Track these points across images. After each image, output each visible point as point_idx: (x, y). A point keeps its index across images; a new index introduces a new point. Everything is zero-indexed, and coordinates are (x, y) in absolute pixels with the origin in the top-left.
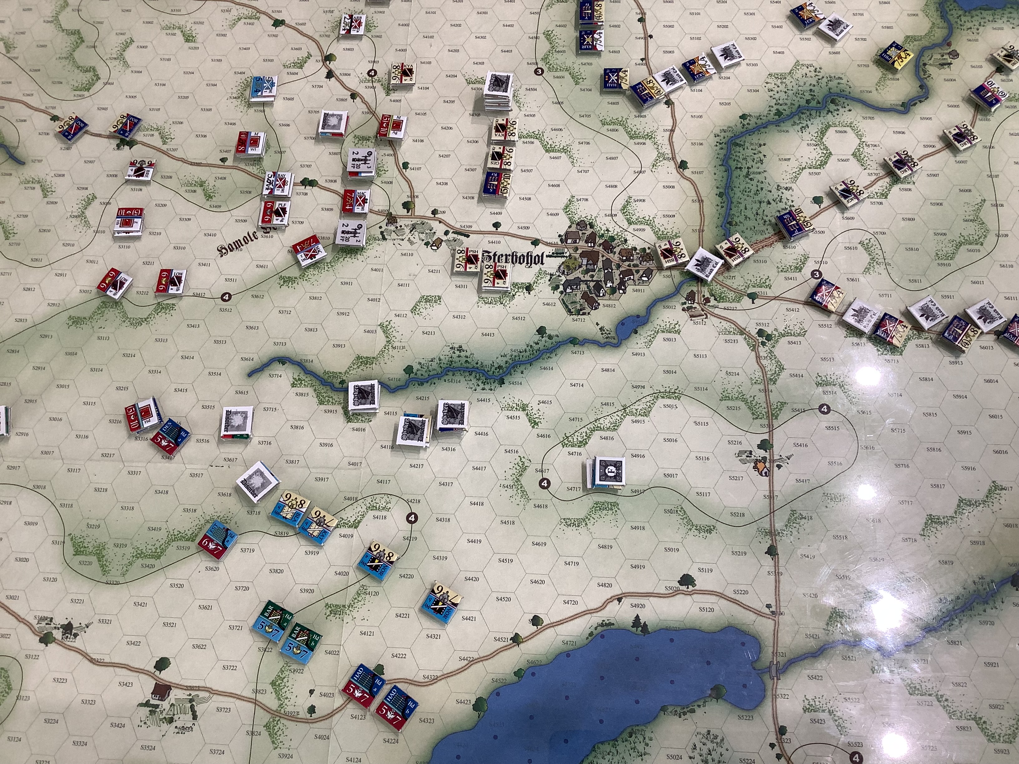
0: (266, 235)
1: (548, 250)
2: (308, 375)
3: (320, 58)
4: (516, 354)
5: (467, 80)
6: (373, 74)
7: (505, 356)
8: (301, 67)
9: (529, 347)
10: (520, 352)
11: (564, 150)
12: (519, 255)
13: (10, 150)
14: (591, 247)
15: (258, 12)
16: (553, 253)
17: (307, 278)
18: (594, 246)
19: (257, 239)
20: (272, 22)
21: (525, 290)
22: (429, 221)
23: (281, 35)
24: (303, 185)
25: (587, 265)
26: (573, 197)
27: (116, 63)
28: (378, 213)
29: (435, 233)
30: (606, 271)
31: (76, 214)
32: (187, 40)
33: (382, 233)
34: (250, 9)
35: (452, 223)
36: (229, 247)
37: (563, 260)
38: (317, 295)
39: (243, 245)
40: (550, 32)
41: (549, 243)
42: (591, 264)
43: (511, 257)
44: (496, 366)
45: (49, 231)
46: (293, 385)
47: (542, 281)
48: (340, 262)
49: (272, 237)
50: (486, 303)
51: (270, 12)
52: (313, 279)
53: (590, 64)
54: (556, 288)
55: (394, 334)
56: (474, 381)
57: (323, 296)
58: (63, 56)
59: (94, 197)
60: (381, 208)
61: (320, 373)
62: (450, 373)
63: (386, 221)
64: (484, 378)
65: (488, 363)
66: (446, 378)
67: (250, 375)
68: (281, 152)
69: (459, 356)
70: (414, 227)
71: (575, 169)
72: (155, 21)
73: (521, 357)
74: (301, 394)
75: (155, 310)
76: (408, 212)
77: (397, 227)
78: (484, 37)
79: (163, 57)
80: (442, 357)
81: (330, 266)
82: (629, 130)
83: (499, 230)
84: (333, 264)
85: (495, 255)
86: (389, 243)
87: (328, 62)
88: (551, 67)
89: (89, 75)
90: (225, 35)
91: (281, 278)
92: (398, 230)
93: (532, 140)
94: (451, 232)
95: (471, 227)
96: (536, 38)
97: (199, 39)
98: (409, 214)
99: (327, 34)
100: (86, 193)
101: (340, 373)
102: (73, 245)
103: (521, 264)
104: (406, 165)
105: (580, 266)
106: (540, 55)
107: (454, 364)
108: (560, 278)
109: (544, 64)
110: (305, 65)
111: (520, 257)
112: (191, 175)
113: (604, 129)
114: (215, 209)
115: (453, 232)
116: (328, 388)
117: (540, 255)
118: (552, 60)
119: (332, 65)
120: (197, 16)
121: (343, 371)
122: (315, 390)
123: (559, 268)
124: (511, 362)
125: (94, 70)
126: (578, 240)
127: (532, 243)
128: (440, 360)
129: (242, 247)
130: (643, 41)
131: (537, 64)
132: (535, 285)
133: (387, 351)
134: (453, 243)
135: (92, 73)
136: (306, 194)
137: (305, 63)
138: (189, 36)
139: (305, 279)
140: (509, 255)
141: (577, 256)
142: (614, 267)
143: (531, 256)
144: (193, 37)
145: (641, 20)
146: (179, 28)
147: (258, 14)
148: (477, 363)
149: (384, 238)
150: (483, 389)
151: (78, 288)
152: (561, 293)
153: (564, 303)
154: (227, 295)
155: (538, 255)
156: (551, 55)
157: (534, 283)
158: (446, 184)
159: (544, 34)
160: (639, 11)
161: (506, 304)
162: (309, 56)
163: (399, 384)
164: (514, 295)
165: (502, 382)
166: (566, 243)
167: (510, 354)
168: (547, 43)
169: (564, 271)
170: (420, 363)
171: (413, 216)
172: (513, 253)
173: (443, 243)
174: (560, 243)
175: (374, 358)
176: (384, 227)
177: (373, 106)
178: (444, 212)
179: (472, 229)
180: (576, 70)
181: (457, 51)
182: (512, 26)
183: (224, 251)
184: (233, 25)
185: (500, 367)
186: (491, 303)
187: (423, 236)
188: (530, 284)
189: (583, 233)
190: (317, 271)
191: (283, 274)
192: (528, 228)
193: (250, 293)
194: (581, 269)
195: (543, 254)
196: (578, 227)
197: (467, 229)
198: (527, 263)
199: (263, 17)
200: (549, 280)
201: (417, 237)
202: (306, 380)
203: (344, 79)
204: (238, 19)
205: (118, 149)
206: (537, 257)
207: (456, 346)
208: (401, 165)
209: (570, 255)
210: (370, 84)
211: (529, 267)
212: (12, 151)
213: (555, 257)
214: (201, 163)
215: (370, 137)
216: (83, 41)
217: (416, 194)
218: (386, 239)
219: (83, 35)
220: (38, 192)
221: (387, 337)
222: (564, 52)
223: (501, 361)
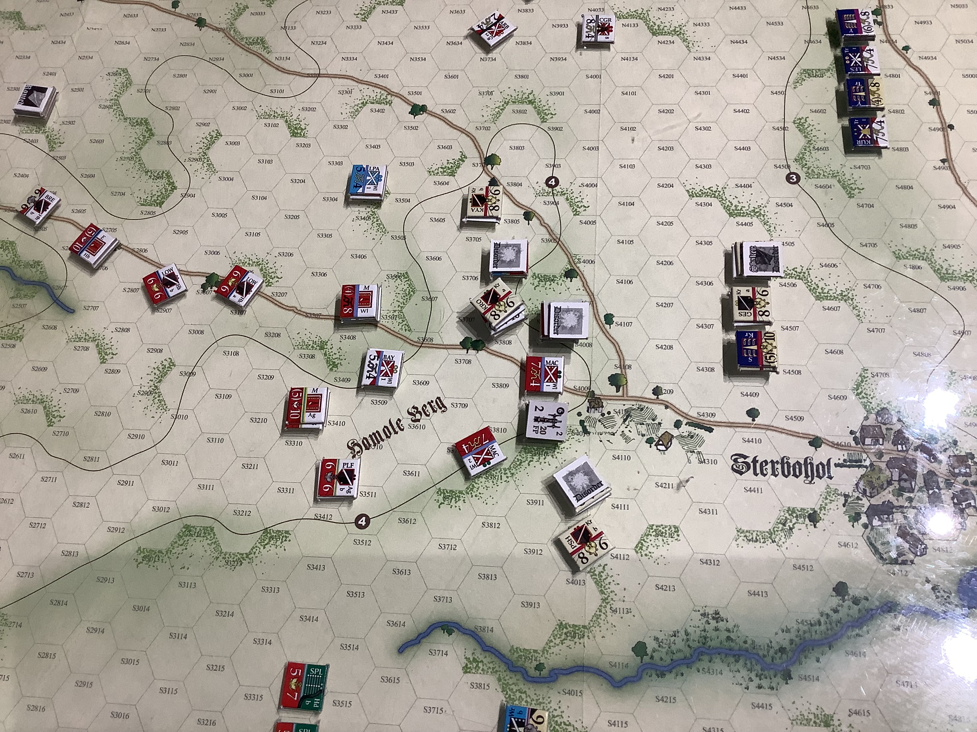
0: (416, 424)
1: (838, 456)
2: (487, 654)
3: (478, 161)
4: (806, 628)
5: (688, 191)
6: (553, 184)
7: (788, 631)
8: (452, 174)
9: (825, 617)
10: (811, 625)
11: (844, 297)
12: (792, 462)
13: (55, 291)
14: (902, 451)
15: (389, 94)
16: (845, 460)
17: (478, 493)
18: (907, 451)
19: (403, 430)
20: (409, 108)
21: (807, 519)
22: (650, 406)
23: (422, 127)
24: (464, 348)
25: (900, 480)
26: (865, 370)
27: (197, 165)
28: (574, 391)
29: (660, 424)
30: (931, 492)
31: (146, 389)
32: (294, 134)
33: (582, 422)
34: (379, 90)
35: (685, 409)
36: (363, 442)
37: (862, 471)
38: (494, 521)
39: (383, 440)
40: (803, 121)
41: (837, 444)
42: (906, 480)
43: (779, 466)
44: (777, 648)
45: (109, 414)
46: (466, 670)
47: (832, 506)
48: (523, 468)
49: (424, 427)
50: (749, 540)
51: (404, 93)
52: (486, 494)
53: (868, 167)
54: (855, 518)
55: (613, 587)
56: (744, 673)
57: (503, 521)
58: (126, 155)
59: (172, 364)
60: (578, 384)
61: (505, 651)
62: (706, 658)
63: (587, 404)
64: (758, 668)
65: (762, 641)
66: (698, 665)
67: (402, 650)
68: (431, 299)
69: (717, 629)
70: (627, 415)
71: (864, 327)
72: (250, 106)
73: (814, 633)
74: (479, 686)
75: (261, 540)
76: (618, 391)
77: (603, 415)
78: (708, 129)
79: (262, 158)
80: (690, 630)
81: (509, 475)
82: (938, 267)
83: (758, 420)
84: (513, 471)
85: (755, 461)
86: (594, 438)
87: (489, 167)
88: (810, 171)
89: (162, 183)
90: (346, 127)
91: (440, 492)
92: (606, 418)
93: (793, 281)
94: (684, 423)
95: (713, 415)
96: (784, 129)
97: (311, 131)
98: (620, 393)
99: (486, 125)
100: (158, 358)
101: (535, 651)
102: (143, 437)
103: (797, 477)
104: (609, 319)
105: (889, 483)
106: (792, 155)
107: (709, 643)
108: (860, 502)
109: (799, 167)
110: (459, 171)
111: (794, 465)
112: (306, 332)
113: (900, 266)
114: (341, 384)
115: (689, 424)
116: (519, 676)
117: (825, 464)
118: (810, 160)
119: (496, 171)
120: (306, 100)
121: (539, 648)
122: (499, 680)
123: (857, 485)
124: (797, 640)
125: (169, 176)
126: (881, 440)
127: (811, 444)
128: (687, 634)
129: (381, 443)
130: (940, 133)
131: (789, 167)
132: (823, 512)
133: (603, 617)
134: (688, 441)
135: (165, 181)
136: (469, 362)
137: (458, 167)
138: (296, 128)
139: (474, 494)
140: (777, 462)
141: (883, 466)
142: (942, 485)
143: (811, 464)
144: (302, 129)
145: (934, 103)
146: (283, 117)
147: (389, 97)
148: (745, 642)
149: (586, 432)
150: (760, 687)
151: (151, 504)
152: (865, 526)
153: (871, 544)
154: (364, 518)
155: (821, 463)
156: (808, 154)
157: (821, 510)
158: (671, 347)
159: (794, 122)
160: (928, 90)
161: (781, 543)
162: (463, 158)
163: (627, 673)
164: (791, 529)
165: (787, 677)
166: (864, 444)
167: (796, 627)
168: (800, 136)
169: (865, 490)
170: (656, 639)
171: (625, 398)
172: (783, 459)
173: (674, 441)
174: (853, 444)
175: (584, 627)
176: (585, 414)
177: (557, 231)
178: (671, 392)
179: (717, 419)
180: (848, 176)
181: (672, 148)
182: (746, 111)
183: (357, 449)
184: (355, 113)
185: (782, 650)
186: (757, 541)
187: (643, 429)
188: (815, 512)
189: (887, 429)
190: (491, 481)
191: (442, 486)
192: (801, 419)
193: (396, 515)
194: (891, 488)
195: (829, 461)
196: (880, 419)
197: (709, 418)
198: (807, 476)
199: (396, 100)
200: (844, 505)
201: (634, 430)
202: (485, 661)
203: (513, 190)
204: (363, 103)
205: (204, 292)
206: (820, 467)
207: (711, 611)
208: (603, 319)
209: (872, 465)
210: (551, 199)
211: (810, 483)
212: (57, 292)
213: (849, 467)
214: (321, 315)
215: (555, 276)
216: (153, 135)
217: (627, 363)
218: (589, 433)
219: (152, 126)
220: (93, 354)
221: (602, 592)
222: (827, 149)
223: (783, 640)
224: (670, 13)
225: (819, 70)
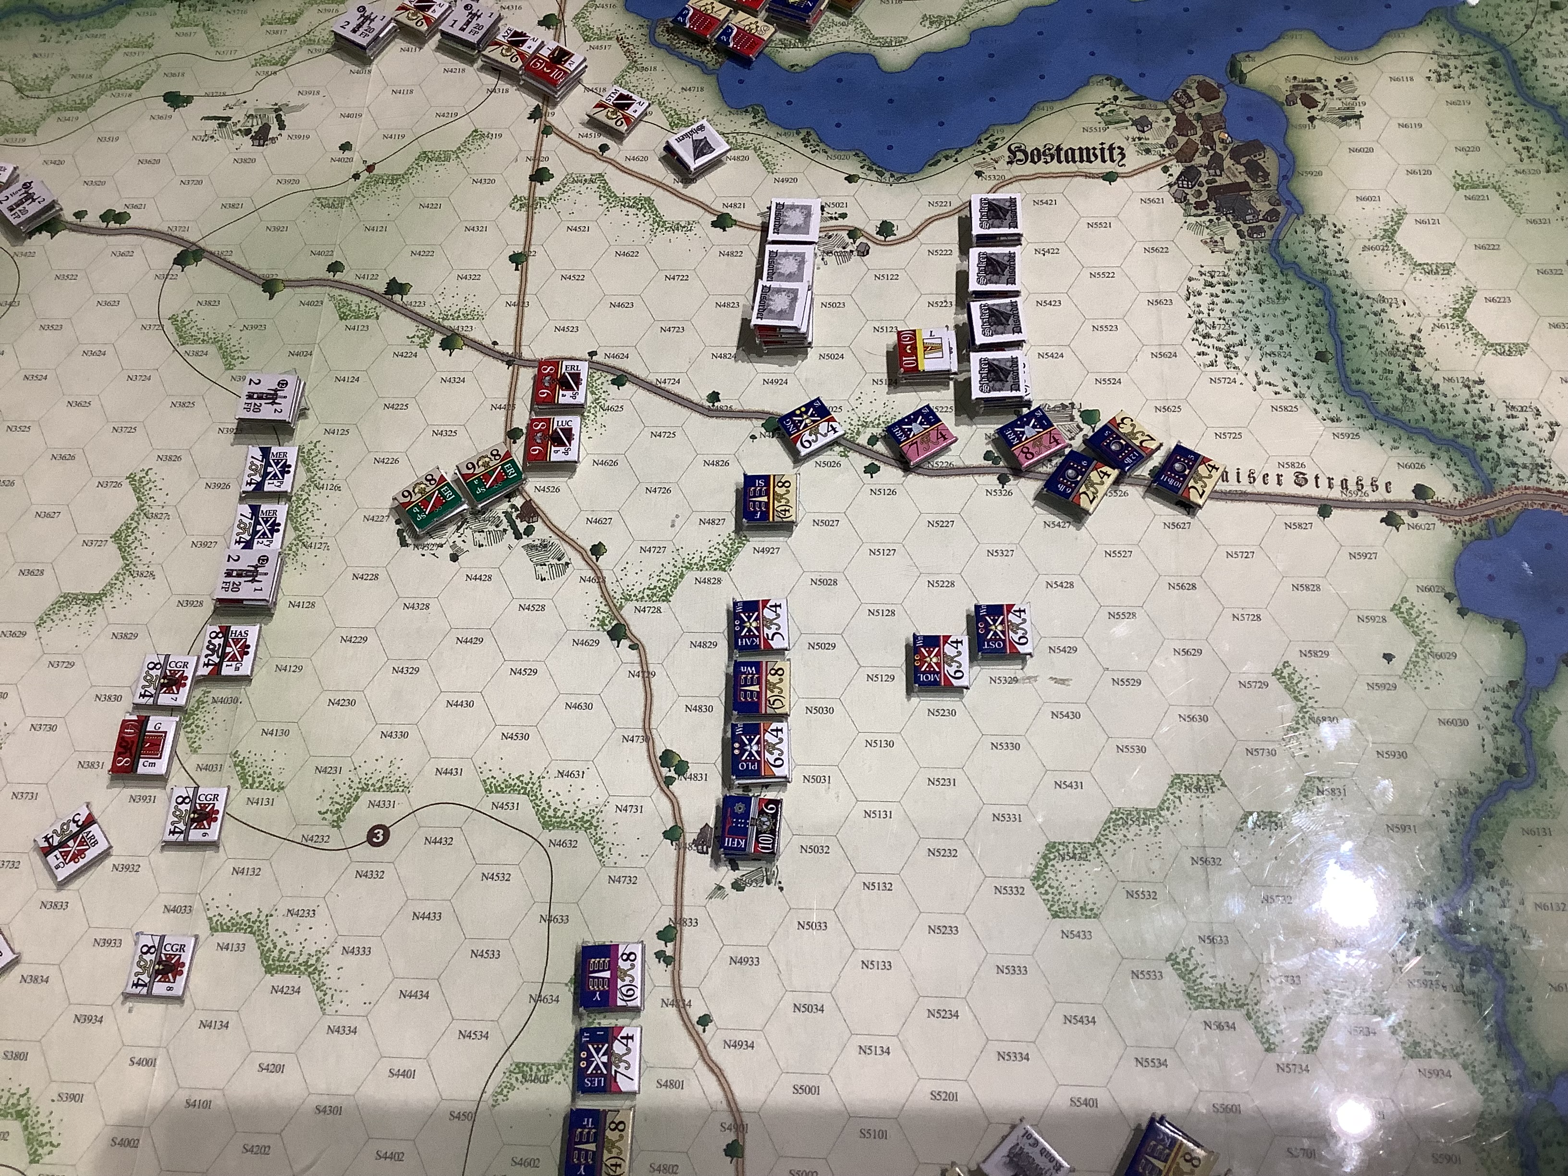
145: (734, 1150)
160: (728, 1120)
182: (398, 1157)
224: (307, 922)
225: (544, 1065)
